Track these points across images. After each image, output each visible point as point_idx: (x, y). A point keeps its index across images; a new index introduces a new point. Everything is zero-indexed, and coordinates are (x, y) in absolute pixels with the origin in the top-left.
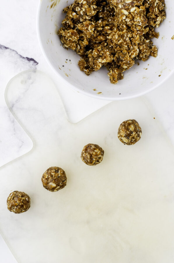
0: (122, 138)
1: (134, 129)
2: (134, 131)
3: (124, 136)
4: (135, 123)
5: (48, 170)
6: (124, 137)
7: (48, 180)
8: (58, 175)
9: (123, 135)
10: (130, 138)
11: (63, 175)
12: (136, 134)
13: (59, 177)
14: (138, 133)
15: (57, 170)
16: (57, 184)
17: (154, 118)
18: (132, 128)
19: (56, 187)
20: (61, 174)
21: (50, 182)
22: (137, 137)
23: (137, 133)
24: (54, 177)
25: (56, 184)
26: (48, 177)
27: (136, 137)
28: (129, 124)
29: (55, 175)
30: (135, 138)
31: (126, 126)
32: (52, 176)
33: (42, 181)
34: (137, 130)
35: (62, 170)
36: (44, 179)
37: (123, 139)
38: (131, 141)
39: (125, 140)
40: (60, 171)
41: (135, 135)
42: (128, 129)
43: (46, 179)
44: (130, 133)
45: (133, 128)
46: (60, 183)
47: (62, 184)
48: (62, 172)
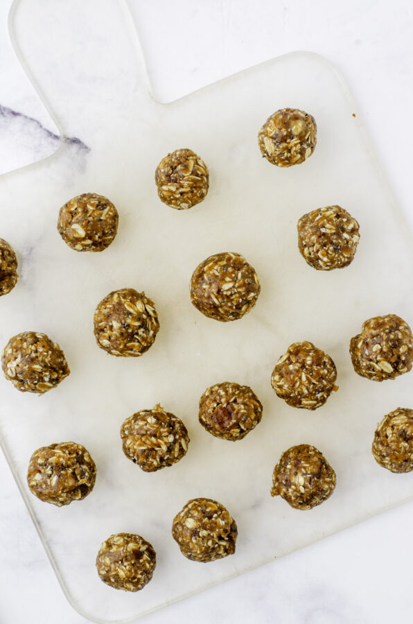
0: (265, 138)
1: (301, 133)
2: (297, 136)
3: (271, 135)
4: (309, 123)
5: (84, 195)
6: (272, 138)
7: (73, 217)
8: (101, 215)
9: (271, 132)
10: (281, 147)
11: (110, 221)
12: (299, 145)
13: (101, 220)
14: (305, 146)
15: (103, 204)
16: (89, 232)
17: (354, 115)
18: (297, 128)
19: (84, 239)
20: (108, 216)
21: (75, 223)
22: (297, 153)
23: (301, 144)
24: (90, 216)
25: (86, 231)
26: (76, 209)
27: (295, 151)
28: (296, 118)
29: (94, 211)
30: (292, 153)
31: (289, 117)
32: (85, 211)
33: (60, 215)
34: (306, 138)
35: (115, 210)
36: (64, 211)
37: (265, 142)
38: (281, 154)
39: (270, 146)
40: (108, 208)
41: (296, 145)
42: (286, 125)
43: (71, 213)
44: (286, 136)
45: (300, 130)
46: (96, 234)
47: (100, 240)
48: (111, 213)
